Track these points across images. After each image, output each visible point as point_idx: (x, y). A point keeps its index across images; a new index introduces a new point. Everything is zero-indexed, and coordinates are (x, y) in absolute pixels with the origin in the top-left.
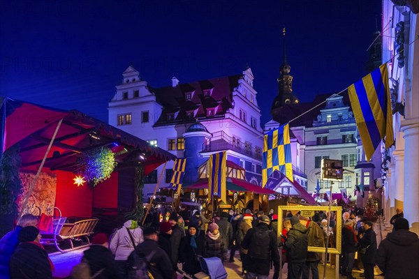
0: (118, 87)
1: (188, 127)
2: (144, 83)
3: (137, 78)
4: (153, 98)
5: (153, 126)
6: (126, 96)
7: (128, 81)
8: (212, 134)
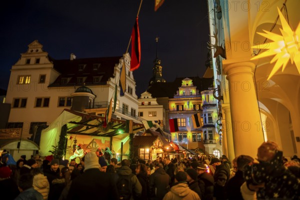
0: (23, 55)
1: (76, 89)
2: (46, 54)
3: (40, 50)
4: (52, 66)
5: (48, 87)
6: (28, 62)
7: (32, 51)
8: (96, 96)
